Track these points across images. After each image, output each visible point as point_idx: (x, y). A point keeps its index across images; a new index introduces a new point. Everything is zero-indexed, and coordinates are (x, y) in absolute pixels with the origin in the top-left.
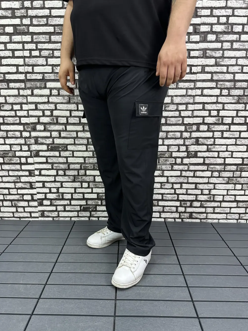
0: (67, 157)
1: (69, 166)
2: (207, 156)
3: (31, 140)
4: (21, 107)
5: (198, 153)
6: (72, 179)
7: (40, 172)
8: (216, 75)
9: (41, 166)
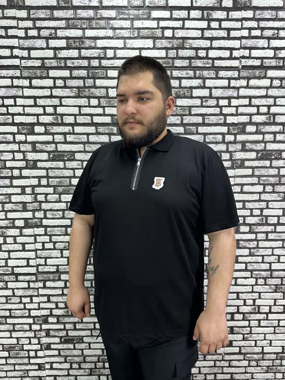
0: (82, 350)
1: (84, 359)
2: (243, 345)
3: (41, 333)
4: (31, 300)
5: (234, 342)
6: (88, 373)
7: (51, 366)
8: (250, 265)
9: (53, 359)
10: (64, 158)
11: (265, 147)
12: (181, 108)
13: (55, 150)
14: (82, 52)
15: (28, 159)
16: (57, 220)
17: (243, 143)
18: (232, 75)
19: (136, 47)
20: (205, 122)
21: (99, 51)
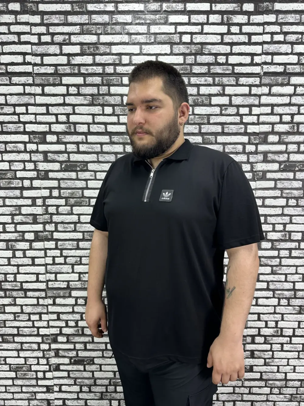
0: (93, 372)
1: (95, 382)
2: (265, 371)
3: (50, 352)
4: (40, 317)
5: (254, 367)
6: (99, 397)
7: (60, 388)
8: (272, 284)
9: (62, 381)
10: (77, 168)
11: (288, 158)
12: (199, 116)
13: (67, 160)
14: (96, 58)
15: (39, 170)
16: (68, 234)
17: (265, 154)
18: (253, 82)
19: (152, 53)
20: (225, 131)
21: (114, 57)
